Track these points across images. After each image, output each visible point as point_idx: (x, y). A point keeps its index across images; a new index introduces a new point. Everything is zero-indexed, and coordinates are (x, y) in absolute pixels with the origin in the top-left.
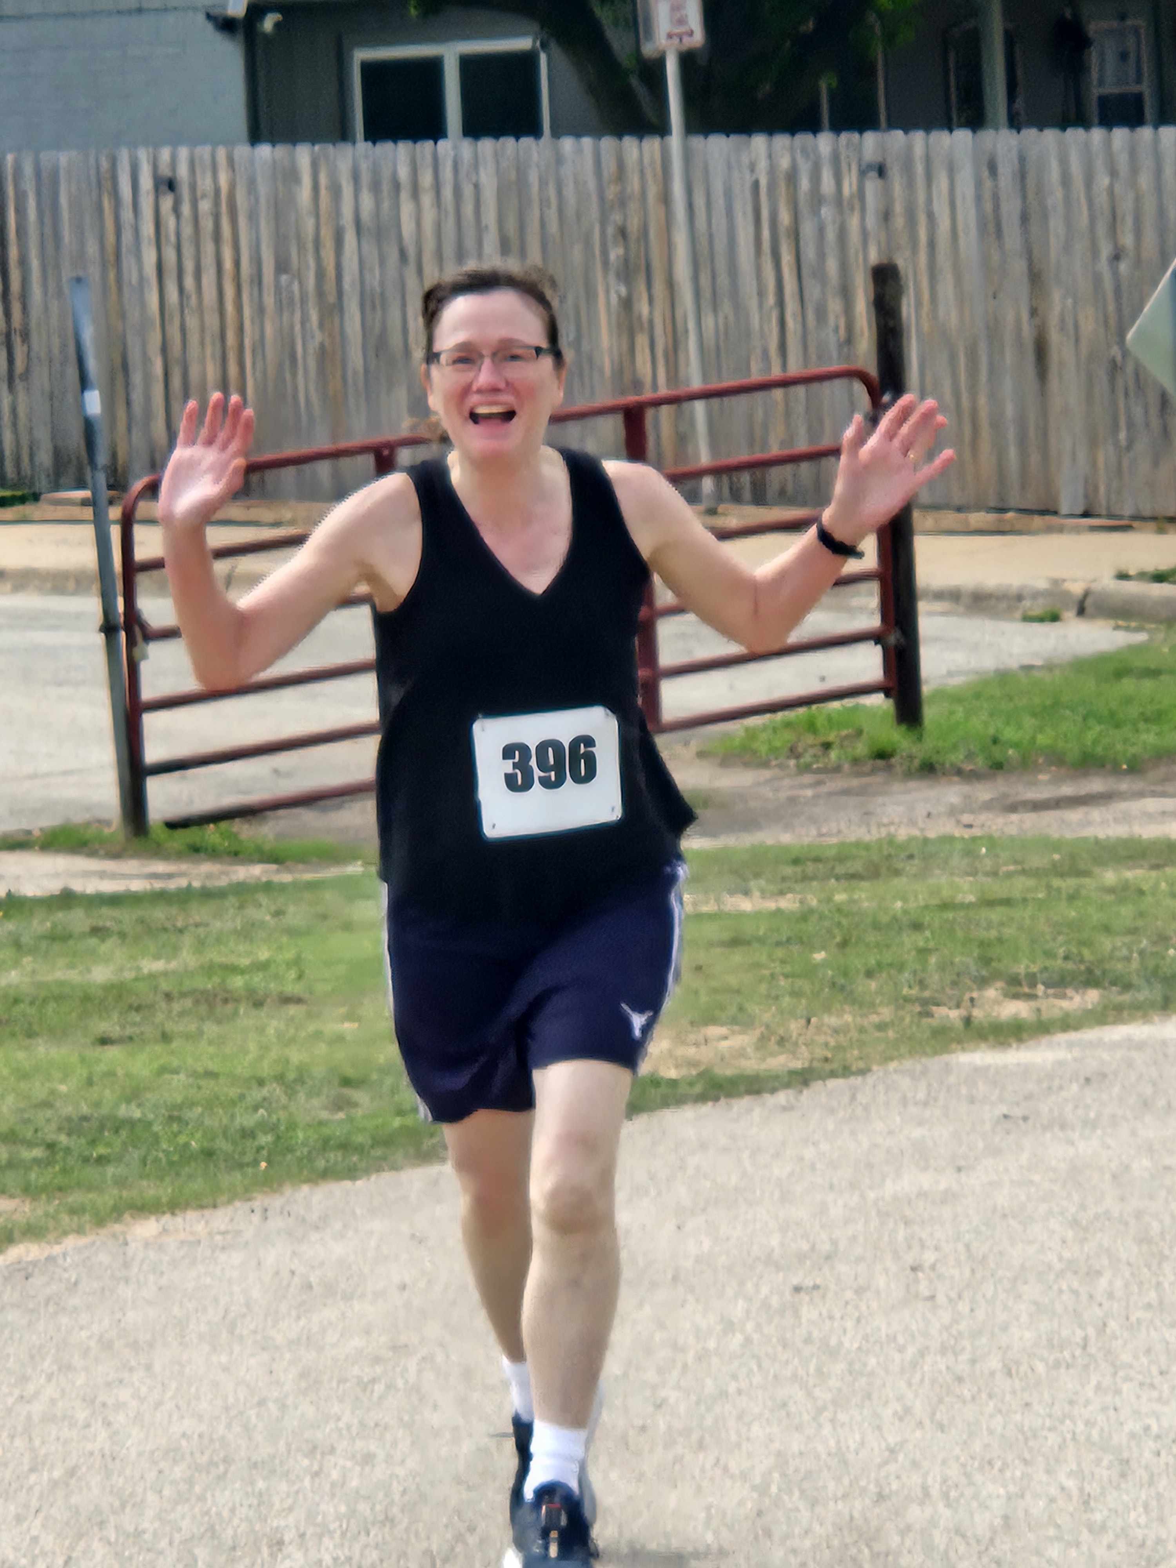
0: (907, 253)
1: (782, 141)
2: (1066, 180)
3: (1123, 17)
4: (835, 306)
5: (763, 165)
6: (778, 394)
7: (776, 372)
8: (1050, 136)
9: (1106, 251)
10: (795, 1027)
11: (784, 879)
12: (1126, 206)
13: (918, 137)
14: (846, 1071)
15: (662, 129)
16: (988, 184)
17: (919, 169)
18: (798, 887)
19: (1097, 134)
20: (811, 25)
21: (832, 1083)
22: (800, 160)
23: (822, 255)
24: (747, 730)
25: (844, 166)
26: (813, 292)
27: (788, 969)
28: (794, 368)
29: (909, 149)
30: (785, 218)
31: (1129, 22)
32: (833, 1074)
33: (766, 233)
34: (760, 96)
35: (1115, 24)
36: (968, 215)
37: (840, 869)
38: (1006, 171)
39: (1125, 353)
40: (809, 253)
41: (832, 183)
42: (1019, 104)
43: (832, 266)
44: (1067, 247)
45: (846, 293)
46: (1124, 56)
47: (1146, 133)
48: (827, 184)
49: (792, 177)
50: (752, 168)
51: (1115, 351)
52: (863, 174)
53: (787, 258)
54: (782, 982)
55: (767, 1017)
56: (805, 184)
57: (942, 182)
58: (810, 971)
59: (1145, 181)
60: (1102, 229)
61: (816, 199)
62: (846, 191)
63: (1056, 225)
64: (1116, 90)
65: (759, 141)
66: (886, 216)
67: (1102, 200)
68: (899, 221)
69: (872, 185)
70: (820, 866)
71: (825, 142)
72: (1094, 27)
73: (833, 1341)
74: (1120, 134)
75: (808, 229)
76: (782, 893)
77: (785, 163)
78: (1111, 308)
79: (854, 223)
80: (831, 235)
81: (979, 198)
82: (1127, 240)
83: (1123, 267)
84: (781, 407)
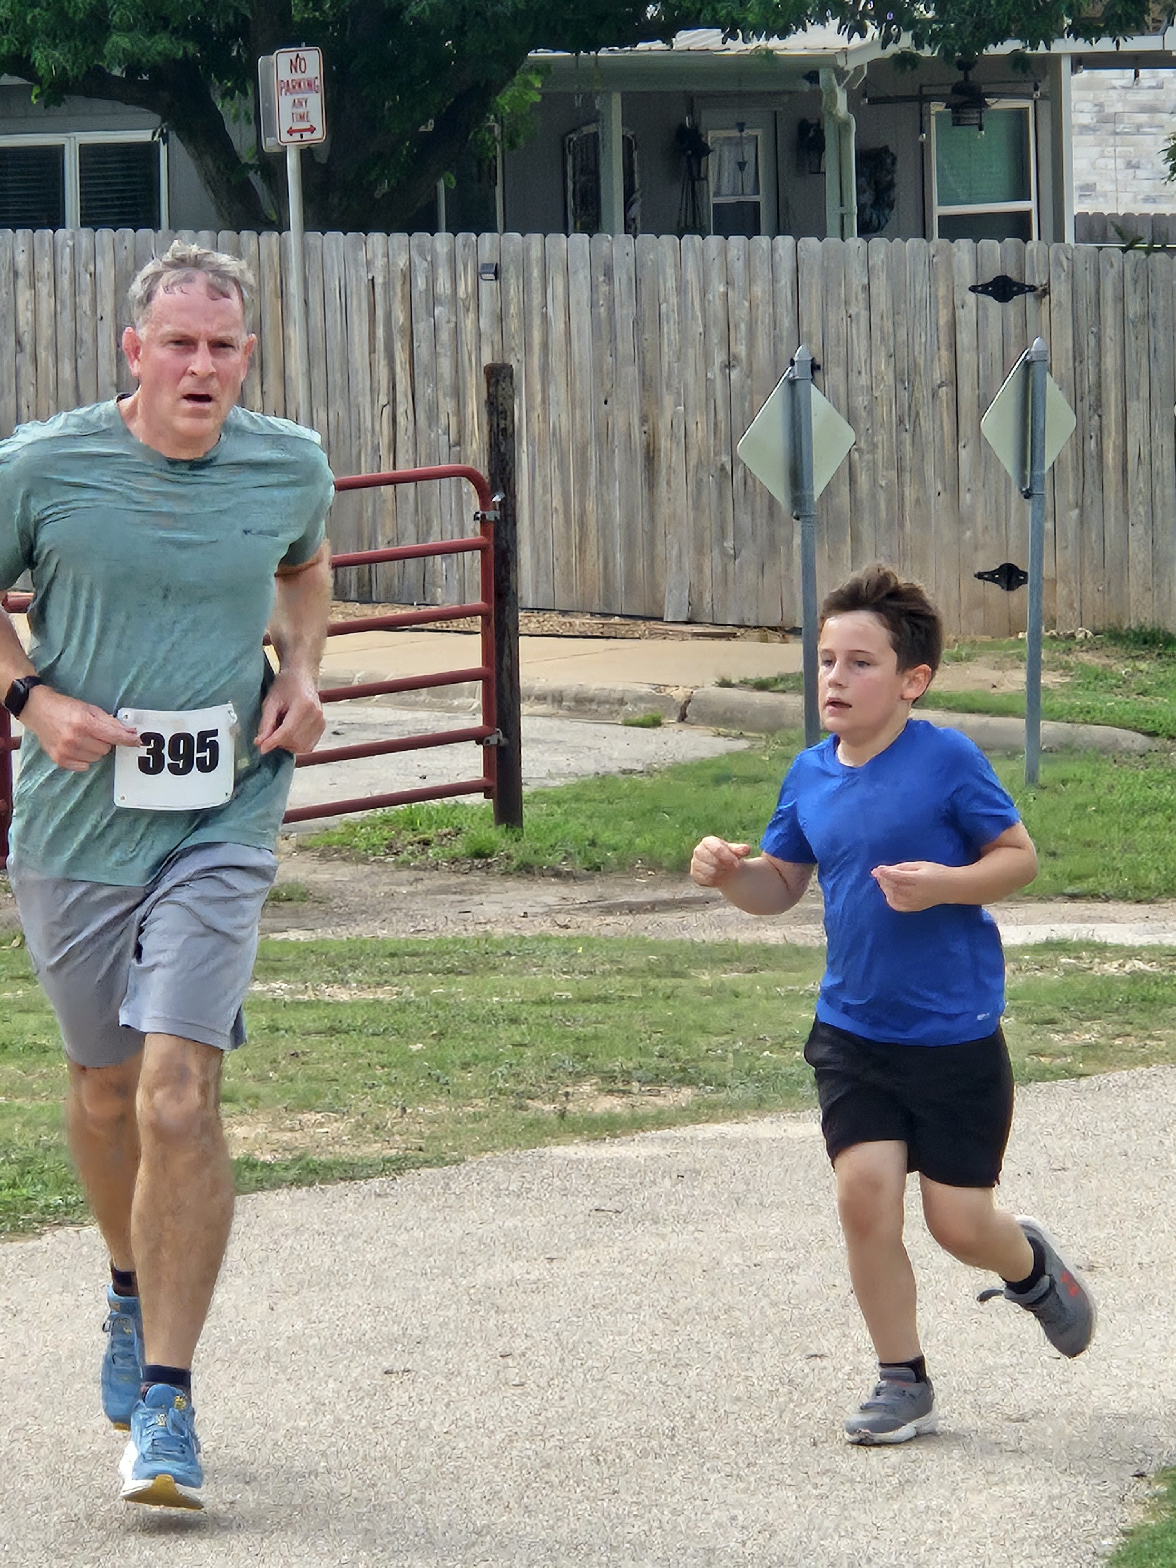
0: (521, 356)
1: (399, 239)
2: (681, 289)
3: (741, 127)
4: (447, 405)
5: (380, 262)
6: (387, 490)
7: (386, 470)
8: (667, 240)
9: (719, 358)
10: (390, 1115)
11: (381, 972)
12: (741, 313)
13: (535, 238)
14: (441, 1161)
15: (281, 226)
16: (604, 288)
17: (536, 273)
18: (395, 980)
19: (714, 240)
20: (430, 126)
21: (425, 1172)
22: (416, 259)
23: (435, 355)
24: (347, 825)
25: (460, 267)
26: (425, 390)
27: (384, 1058)
28: (404, 467)
29: (527, 250)
30: (400, 317)
31: (747, 133)
32: (427, 1163)
33: (380, 332)
34: (377, 194)
35: (735, 133)
36: (582, 320)
37: (437, 964)
38: (621, 276)
39: (735, 460)
40: (423, 352)
41: (448, 285)
42: (635, 210)
43: (445, 365)
44: (680, 356)
45: (458, 394)
46: (741, 165)
47: (763, 241)
48: (443, 286)
49: (408, 276)
50: (369, 264)
51: (725, 459)
52: (478, 275)
53: (401, 357)
54: (379, 1072)
55: (363, 1106)
56: (421, 283)
57: (558, 284)
58: (407, 1061)
59: (759, 290)
60: (715, 337)
61: (434, 300)
62: (461, 293)
63: (670, 330)
64: (733, 199)
65: (377, 239)
66: (501, 317)
67: (717, 307)
68: (513, 324)
69: (488, 287)
70: (417, 960)
71: (442, 241)
72: (711, 137)
73: (423, 1424)
74: (737, 241)
75: (422, 328)
76: (379, 985)
77: (402, 262)
78: (721, 415)
79: (469, 323)
80: (445, 336)
81: (593, 304)
82: (741, 349)
83: (734, 374)
84: (390, 505)
